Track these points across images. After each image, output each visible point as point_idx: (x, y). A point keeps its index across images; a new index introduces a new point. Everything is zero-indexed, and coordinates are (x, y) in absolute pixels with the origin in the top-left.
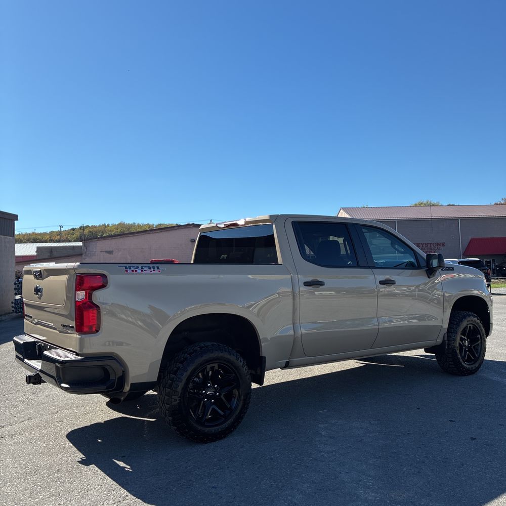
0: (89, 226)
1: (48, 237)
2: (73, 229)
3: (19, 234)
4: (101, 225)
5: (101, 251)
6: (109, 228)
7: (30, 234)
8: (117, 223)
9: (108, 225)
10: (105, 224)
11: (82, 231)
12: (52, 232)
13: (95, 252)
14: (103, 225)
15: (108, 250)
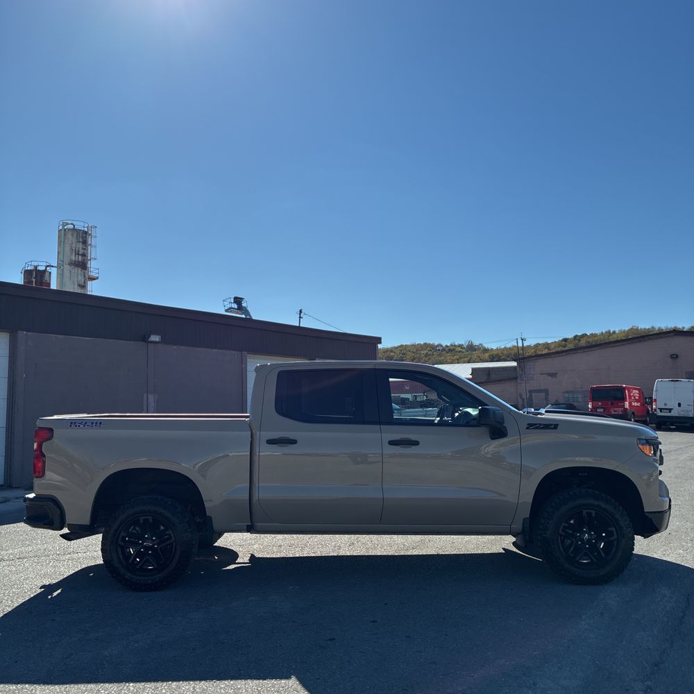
0: (586, 335)
1: (533, 351)
2: (565, 340)
3: (497, 349)
4: (604, 332)
5: (541, 374)
6: (614, 336)
7: (510, 348)
8: (627, 329)
9: (614, 332)
10: (609, 331)
11: (577, 341)
12: (538, 345)
13: (533, 375)
14: (606, 332)
15: (550, 372)
